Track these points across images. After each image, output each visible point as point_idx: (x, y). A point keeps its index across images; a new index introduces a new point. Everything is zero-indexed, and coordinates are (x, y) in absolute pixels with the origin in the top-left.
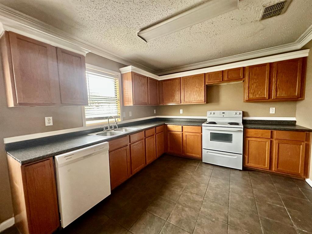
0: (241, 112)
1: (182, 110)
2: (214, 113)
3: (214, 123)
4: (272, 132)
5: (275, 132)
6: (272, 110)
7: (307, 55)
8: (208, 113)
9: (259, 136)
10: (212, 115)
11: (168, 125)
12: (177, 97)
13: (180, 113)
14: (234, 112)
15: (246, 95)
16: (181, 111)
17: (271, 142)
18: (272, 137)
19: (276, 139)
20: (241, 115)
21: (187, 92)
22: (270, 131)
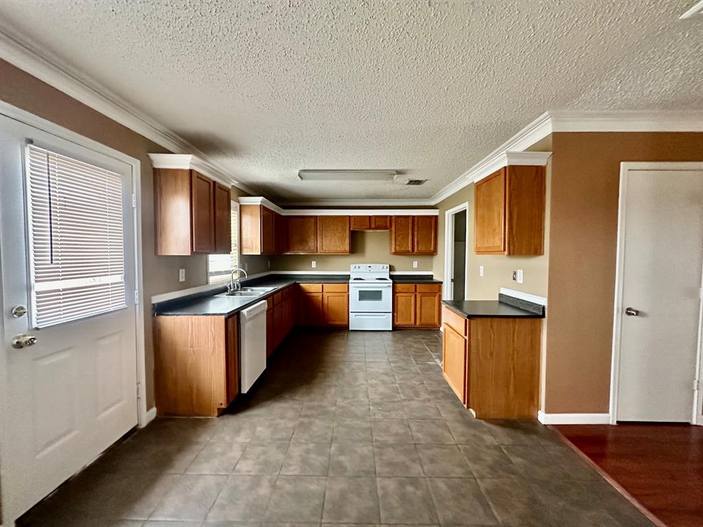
0: (388, 266)
1: (315, 262)
2: (359, 267)
3: (360, 279)
4: (416, 286)
5: (418, 285)
6: (415, 264)
7: (437, 214)
8: (352, 266)
9: (405, 290)
10: (357, 270)
11: (301, 285)
12: (311, 244)
13: (313, 266)
14: (382, 265)
15: (393, 247)
16: (314, 264)
17: (416, 295)
18: (416, 291)
19: (420, 293)
20: (388, 270)
21: (326, 237)
22: (414, 285)
